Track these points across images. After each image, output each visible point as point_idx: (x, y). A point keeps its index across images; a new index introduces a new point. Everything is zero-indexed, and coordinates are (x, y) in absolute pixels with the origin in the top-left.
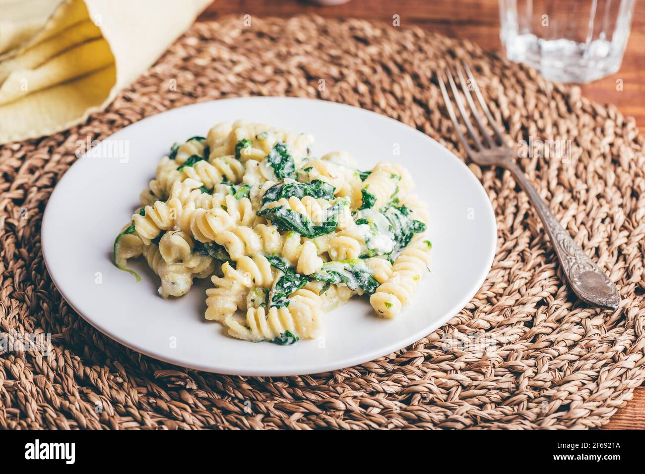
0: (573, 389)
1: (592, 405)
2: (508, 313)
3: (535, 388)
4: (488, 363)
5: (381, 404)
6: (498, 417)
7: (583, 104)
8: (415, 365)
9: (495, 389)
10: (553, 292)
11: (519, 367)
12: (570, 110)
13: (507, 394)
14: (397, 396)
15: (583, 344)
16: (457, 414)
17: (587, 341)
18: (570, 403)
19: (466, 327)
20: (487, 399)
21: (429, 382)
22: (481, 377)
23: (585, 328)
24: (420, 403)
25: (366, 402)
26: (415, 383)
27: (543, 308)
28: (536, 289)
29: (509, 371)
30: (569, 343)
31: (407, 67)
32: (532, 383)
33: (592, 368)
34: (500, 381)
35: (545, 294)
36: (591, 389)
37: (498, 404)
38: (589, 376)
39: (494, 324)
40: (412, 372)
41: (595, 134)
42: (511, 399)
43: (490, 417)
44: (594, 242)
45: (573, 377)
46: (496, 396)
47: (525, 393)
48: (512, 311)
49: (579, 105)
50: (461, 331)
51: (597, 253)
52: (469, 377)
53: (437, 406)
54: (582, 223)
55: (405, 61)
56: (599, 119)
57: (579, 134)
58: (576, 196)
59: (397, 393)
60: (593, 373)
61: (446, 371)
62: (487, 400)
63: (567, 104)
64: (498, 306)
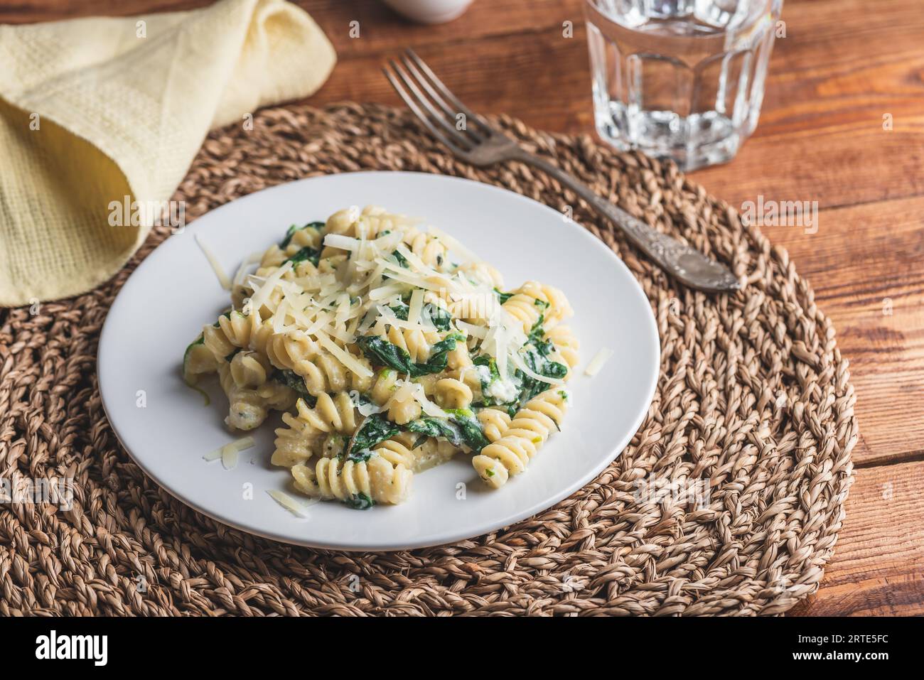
0: (782, 526)
1: (810, 538)
2: (658, 450)
3: (738, 536)
4: (673, 520)
5: (577, 606)
6: (715, 584)
7: (603, 156)
8: (590, 546)
9: (696, 550)
10: (697, 410)
11: (709, 516)
12: (590, 168)
13: (711, 554)
14: (588, 591)
15: (763, 465)
16: (672, 595)
17: (767, 461)
18: (786, 542)
19: (623, 483)
20: (693, 565)
21: (619, 563)
22: (671, 541)
23: (756, 444)
24: (620, 592)
25: (560, 609)
26: (606, 571)
27: (694, 434)
28: (676, 412)
29: (698, 523)
30: (749, 468)
31: (368, 159)
32: (735, 530)
33: (788, 493)
34: (696, 539)
35: (690, 415)
36: (800, 519)
37: (707, 568)
38: (789, 503)
39: (649, 469)
40: (593, 557)
41: (636, 192)
42: (721, 558)
43: (708, 587)
44: (710, 334)
45: (773, 510)
46: (701, 560)
47: (734, 546)
48: (661, 447)
49: (599, 158)
50: (619, 489)
51: (720, 347)
52: (659, 544)
53: (641, 590)
54: (682, 313)
55: (363, 152)
56: (630, 170)
57: (620, 198)
58: (658, 280)
59: (586, 588)
60: (791, 499)
61: (628, 545)
62: (693, 567)
63: (582, 160)
64: (644, 445)
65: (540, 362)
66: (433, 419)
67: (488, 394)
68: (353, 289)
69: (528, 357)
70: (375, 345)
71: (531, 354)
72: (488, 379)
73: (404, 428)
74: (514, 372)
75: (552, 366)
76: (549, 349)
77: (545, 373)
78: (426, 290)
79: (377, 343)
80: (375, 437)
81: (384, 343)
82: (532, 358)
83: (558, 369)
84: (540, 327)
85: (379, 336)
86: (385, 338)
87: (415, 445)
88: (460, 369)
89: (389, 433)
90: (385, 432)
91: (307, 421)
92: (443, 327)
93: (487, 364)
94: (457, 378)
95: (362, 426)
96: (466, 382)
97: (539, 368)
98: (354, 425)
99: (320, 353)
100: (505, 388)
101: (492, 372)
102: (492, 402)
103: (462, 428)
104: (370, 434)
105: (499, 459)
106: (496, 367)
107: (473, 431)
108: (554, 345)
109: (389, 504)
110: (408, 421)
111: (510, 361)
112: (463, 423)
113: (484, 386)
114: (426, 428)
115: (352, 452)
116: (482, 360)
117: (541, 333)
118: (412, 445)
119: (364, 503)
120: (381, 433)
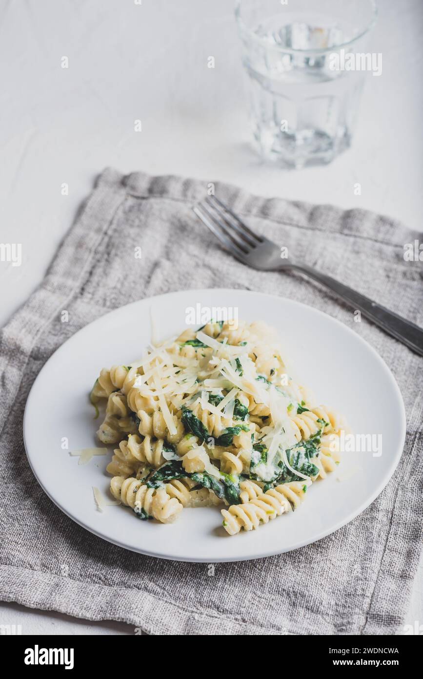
65: (303, 461)
66: (210, 476)
67: (252, 471)
68: (203, 374)
69: (296, 455)
70: (187, 415)
71: (299, 454)
72: (256, 461)
73: (190, 475)
74: (278, 462)
75: (309, 467)
76: (314, 455)
77: (303, 469)
78: (241, 390)
79: (189, 415)
80: (169, 475)
81: (193, 416)
82: (298, 457)
83: (313, 469)
84: (318, 437)
85: (192, 411)
86: (195, 413)
87: (193, 489)
88: (240, 449)
89: (178, 476)
90: (177, 474)
91: (130, 451)
92: (240, 418)
93: (261, 452)
94: (236, 454)
95: (164, 465)
96: (241, 458)
97: (300, 466)
98: (159, 463)
99: (156, 410)
100: (267, 471)
101: (262, 458)
102: (254, 477)
103: (227, 488)
104: (167, 472)
105: (237, 516)
106: (266, 455)
107: (232, 492)
108: (319, 453)
109: (159, 522)
110: (192, 472)
111: (278, 455)
112: (228, 485)
113: (252, 464)
114: (202, 481)
115: (150, 480)
116: (259, 447)
117: (318, 441)
118: (191, 488)
119: (143, 516)
120: (173, 474)
